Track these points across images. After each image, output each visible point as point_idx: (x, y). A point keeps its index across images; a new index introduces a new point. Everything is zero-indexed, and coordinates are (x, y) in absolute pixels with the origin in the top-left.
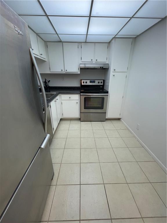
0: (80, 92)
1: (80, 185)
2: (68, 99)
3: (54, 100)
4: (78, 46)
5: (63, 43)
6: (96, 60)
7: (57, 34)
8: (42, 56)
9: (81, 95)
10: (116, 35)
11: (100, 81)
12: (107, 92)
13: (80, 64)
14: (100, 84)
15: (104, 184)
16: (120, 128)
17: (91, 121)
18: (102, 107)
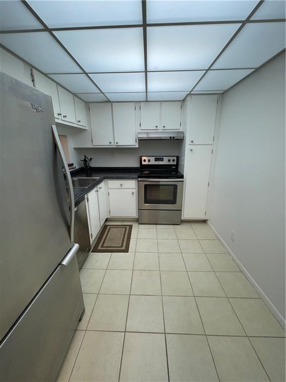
0: (137, 177)
1: (125, 332)
2: (119, 187)
3: (95, 189)
4: (135, 107)
5: (113, 104)
6: (164, 127)
7: (103, 93)
8: (80, 123)
9: (138, 181)
10: (191, 92)
11: (171, 159)
12: (182, 177)
13: (139, 133)
14: (171, 163)
15: (165, 333)
16: (205, 238)
17: (156, 224)
18: (174, 201)
